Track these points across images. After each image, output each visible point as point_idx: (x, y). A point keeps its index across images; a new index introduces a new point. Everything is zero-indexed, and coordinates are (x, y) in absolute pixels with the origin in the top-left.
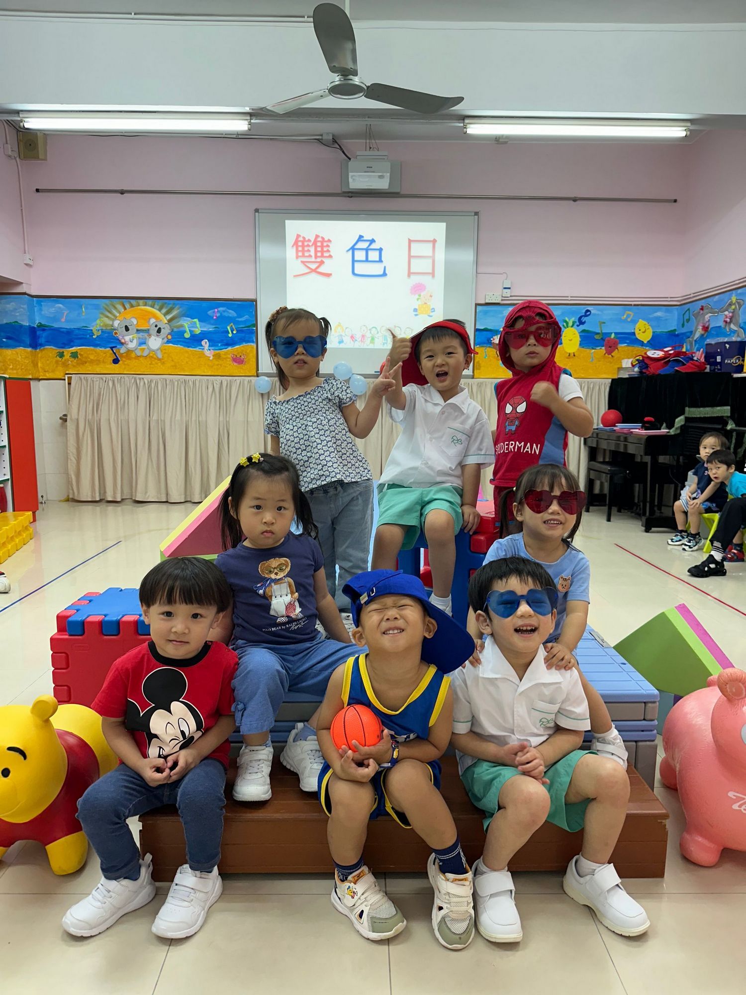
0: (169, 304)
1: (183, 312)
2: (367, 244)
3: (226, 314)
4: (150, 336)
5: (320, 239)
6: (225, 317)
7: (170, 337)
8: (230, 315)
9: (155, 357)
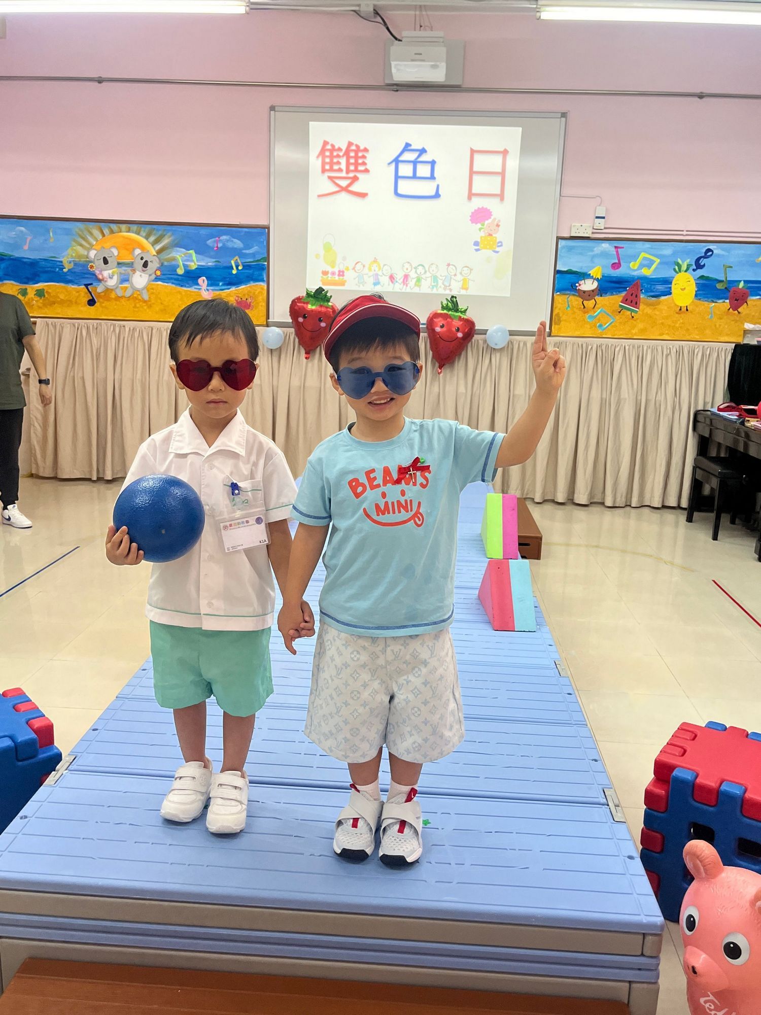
0: (158, 230)
1: (176, 242)
2: (417, 154)
3: (230, 245)
4: (134, 271)
5: (353, 148)
6: (227, 248)
7: (158, 273)
8: (236, 246)
9: (140, 298)
